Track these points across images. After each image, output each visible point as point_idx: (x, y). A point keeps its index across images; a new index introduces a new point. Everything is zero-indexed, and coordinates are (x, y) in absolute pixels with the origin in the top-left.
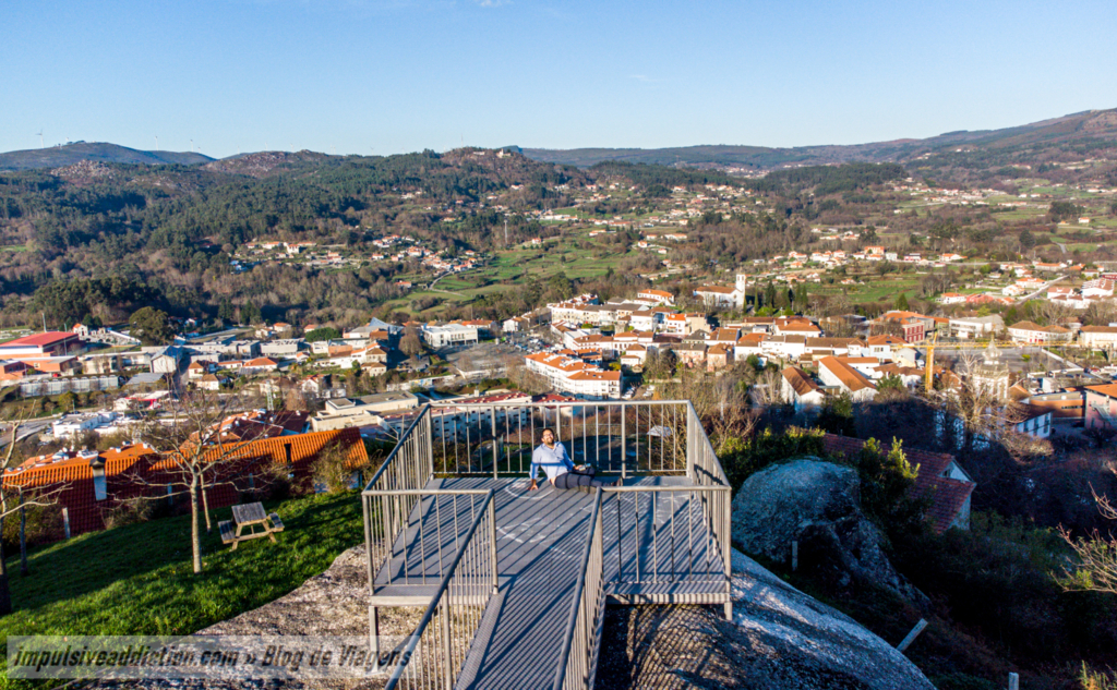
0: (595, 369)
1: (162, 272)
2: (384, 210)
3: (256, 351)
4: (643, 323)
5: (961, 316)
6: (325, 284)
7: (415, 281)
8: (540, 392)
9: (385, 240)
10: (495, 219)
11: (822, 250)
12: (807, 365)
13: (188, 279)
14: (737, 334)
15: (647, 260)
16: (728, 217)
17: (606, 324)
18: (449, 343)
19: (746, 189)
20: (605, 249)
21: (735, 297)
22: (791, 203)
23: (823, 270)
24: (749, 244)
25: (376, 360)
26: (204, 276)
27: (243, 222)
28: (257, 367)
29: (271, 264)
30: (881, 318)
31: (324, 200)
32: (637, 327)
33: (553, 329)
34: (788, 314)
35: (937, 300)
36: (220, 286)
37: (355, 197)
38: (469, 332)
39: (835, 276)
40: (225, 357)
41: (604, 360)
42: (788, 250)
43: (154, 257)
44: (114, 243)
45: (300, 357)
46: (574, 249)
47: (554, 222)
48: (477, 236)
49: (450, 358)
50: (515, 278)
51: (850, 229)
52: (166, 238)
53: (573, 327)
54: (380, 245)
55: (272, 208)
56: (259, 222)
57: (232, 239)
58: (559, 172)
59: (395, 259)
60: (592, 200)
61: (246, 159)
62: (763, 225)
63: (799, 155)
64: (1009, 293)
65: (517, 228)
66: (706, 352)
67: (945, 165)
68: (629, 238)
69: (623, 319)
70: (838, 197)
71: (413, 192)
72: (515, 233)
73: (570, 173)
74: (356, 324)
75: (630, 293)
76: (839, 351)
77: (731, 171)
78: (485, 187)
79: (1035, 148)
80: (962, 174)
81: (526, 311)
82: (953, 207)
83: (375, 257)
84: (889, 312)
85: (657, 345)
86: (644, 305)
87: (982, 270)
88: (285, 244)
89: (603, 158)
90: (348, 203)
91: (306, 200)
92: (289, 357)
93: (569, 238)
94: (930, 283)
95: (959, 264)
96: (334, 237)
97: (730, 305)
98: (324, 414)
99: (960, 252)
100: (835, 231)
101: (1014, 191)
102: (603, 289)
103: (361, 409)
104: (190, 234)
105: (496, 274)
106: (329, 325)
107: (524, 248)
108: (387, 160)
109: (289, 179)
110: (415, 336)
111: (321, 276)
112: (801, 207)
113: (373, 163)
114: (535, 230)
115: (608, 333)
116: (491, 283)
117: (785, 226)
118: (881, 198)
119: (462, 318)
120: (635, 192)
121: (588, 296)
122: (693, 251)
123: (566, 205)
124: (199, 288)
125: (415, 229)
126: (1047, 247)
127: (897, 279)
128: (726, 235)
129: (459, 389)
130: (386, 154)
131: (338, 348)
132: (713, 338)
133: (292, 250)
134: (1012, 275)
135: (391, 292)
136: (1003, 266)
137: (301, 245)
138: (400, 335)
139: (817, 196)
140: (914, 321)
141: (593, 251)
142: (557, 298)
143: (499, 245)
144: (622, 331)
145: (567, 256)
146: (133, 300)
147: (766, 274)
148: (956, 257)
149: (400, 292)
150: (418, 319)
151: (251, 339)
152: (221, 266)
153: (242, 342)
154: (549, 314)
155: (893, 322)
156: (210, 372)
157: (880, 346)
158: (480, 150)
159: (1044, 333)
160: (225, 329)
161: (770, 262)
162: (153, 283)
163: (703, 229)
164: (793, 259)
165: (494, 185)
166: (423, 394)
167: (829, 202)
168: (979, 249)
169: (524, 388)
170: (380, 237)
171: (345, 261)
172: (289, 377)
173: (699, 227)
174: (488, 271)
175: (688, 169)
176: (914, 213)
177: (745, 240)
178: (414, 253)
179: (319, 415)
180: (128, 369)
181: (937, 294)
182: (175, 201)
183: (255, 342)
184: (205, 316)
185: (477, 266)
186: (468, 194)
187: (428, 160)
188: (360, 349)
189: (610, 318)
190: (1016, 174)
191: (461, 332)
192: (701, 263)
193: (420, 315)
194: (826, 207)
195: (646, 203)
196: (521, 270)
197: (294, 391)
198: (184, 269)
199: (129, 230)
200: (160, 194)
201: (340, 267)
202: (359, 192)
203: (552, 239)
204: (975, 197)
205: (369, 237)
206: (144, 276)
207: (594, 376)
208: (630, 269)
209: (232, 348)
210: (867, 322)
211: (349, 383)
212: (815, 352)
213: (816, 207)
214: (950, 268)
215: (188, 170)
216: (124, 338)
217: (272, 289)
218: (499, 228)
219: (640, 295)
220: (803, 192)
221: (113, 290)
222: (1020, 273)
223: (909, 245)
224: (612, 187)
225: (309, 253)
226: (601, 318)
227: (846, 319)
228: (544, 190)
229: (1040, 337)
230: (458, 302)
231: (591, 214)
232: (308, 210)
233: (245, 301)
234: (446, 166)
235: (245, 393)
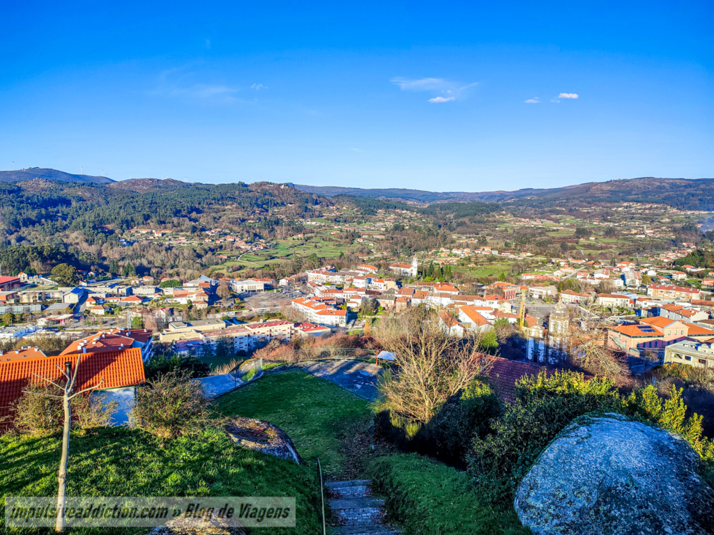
0: (332, 309)
1: (78, 244)
2: (214, 214)
3: (130, 292)
4: (360, 284)
5: (534, 286)
6: (176, 255)
7: (229, 255)
8: (299, 322)
9: (213, 231)
10: (277, 222)
11: (458, 247)
12: (453, 310)
13: (93, 249)
14: (413, 292)
15: (363, 249)
16: (407, 228)
17: (339, 283)
18: (246, 291)
19: (417, 213)
20: (340, 242)
21: (412, 270)
22: (441, 222)
23: (459, 259)
24: (419, 243)
25: (202, 300)
26: (103, 248)
27: (129, 218)
28: (129, 302)
29: (145, 242)
30: (492, 285)
31: (178, 207)
32: (357, 285)
33: (309, 285)
34: (441, 281)
35: (519, 277)
36: (112, 254)
37: (197, 206)
38: (259, 285)
39: (465, 262)
40: (109, 295)
41: (337, 304)
42: (440, 246)
43: (73, 235)
44: (49, 226)
45: (156, 297)
46: (322, 241)
47: (311, 225)
48: (267, 231)
49: (246, 300)
50: (288, 256)
51: (473, 237)
52: (81, 224)
53: (320, 284)
54: (210, 234)
55: (147, 210)
56: (139, 218)
57: (122, 227)
58: (315, 198)
59: (218, 242)
60: (333, 214)
61: (135, 182)
62: (426, 233)
63: (445, 196)
64: (557, 275)
65: (290, 228)
66: (395, 301)
67: (522, 205)
68: (353, 236)
69: (349, 280)
70: (466, 220)
71: (231, 205)
72: (289, 230)
73: (321, 199)
74: (192, 278)
75: (353, 266)
76: (469, 303)
77: (409, 203)
78: (273, 204)
79: (567, 199)
80: (531, 211)
81: (293, 274)
82: (527, 228)
83: (207, 241)
84: (496, 282)
85: (368, 296)
86: (361, 274)
87: (543, 262)
88: (154, 231)
89: (340, 191)
90: (192, 210)
91: (168, 206)
92: (149, 296)
93: (319, 235)
94: (516, 268)
95: (531, 258)
96: (183, 228)
97: (409, 275)
98: (167, 331)
99: (531, 251)
100: (464, 238)
101: (557, 221)
102: (338, 264)
103: (190, 328)
104: (96, 223)
105: (276, 253)
106: (176, 278)
107: (294, 239)
108: (217, 186)
109: (159, 195)
110: (226, 286)
111: (174, 250)
112: (447, 224)
113: (208, 188)
114: (300, 230)
115: (340, 289)
116: (273, 258)
117: (438, 234)
118: (489, 222)
119: (255, 277)
120: (357, 211)
121: (329, 267)
122: (388, 245)
123: (319, 217)
124: (99, 253)
125: (231, 226)
126: (574, 251)
127: (497, 265)
128: (406, 237)
129: (251, 318)
130: (216, 184)
131: (179, 292)
132: (400, 293)
133: (157, 235)
134: (558, 265)
135: (215, 261)
136: (553, 260)
137: (163, 232)
138: (217, 286)
139: (455, 219)
140: (509, 288)
141: (333, 242)
142: (312, 268)
143: (279, 237)
144: (348, 287)
145: (318, 245)
146: (56, 259)
147: (427, 260)
148: (529, 254)
149: (220, 261)
150: (229, 277)
151: (127, 285)
152: (114, 242)
153: (121, 287)
154: (306, 277)
155: (499, 288)
156: (99, 304)
157: (492, 301)
158: (271, 184)
159: (579, 297)
160: (113, 279)
161: (430, 253)
162: (71, 250)
163: (393, 233)
164: (442, 252)
165: (278, 203)
166: (230, 321)
167: (461, 222)
168: (541, 251)
169: (290, 319)
170: (211, 229)
171: (189, 242)
172: (148, 308)
173: (392, 232)
174: (272, 251)
175: (386, 201)
176: (506, 230)
177: (416, 240)
178: (230, 239)
179: (165, 332)
180: (48, 300)
181: (519, 274)
182: (89, 203)
183: (129, 287)
184: (100, 271)
185: (267, 248)
186: (262, 207)
187: (241, 187)
188: (193, 293)
189: (341, 280)
190: (558, 213)
191: (254, 285)
192: (392, 251)
193: (231, 275)
194: (459, 225)
195: (363, 218)
196: (291, 251)
197: (150, 316)
198: (91, 243)
199: (60, 219)
200: (80, 199)
201: (185, 245)
202: (199, 204)
203: (309, 235)
204: (537, 223)
205: (203, 229)
206: (66, 246)
207: (331, 313)
208: (353, 253)
209: (115, 290)
210: (484, 288)
211: (184, 313)
212: (456, 303)
213: (454, 225)
214: (526, 260)
215: (99, 187)
216: (48, 282)
217: (144, 256)
218: (280, 227)
219: (359, 267)
220: (447, 216)
221: (45, 253)
222: (562, 264)
223: (504, 247)
224: (344, 208)
225: (167, 237)
226: (336, 279)
227: (473, 285)
228: (306, 207)
229: (576, 299)
230: (253, 268)
231: (332, 222)
232: (168, 212)
233: (126, 263)
234: (250, 191)
235: (120, 317)
